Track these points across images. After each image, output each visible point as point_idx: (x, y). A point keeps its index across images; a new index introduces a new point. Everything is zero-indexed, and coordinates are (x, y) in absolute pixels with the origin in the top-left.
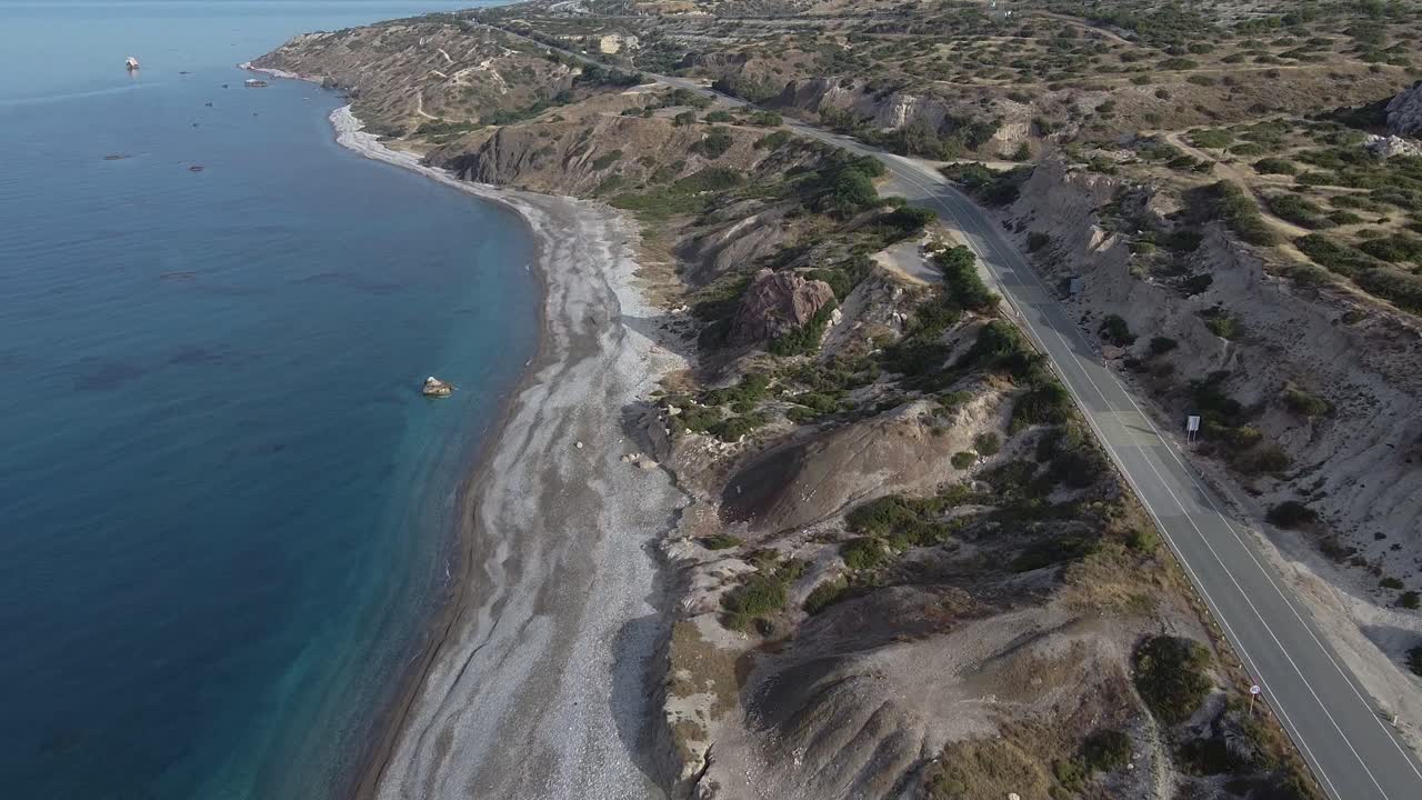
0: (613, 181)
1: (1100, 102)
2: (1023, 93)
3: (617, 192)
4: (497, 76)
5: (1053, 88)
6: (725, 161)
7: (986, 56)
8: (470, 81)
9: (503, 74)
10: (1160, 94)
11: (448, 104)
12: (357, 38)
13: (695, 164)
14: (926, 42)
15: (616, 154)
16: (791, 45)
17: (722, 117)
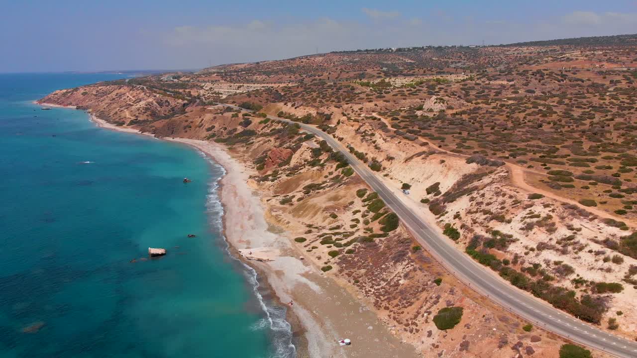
0: (214, 135)
1: (360, 107)
2: (338, 105)
3: (215, 138)
4: (155, 103)
5: (347, 104)
6: (250, 127)
7: (328, 96)
8: (146, 105)
9: (157, 102)
10: (376, 105)
11: (139, 113)
12: (85, 91)
13: (240, 129)
14: (309, 92)
15: (213, 127)
16: (264, 93)
17: (246, 115)
